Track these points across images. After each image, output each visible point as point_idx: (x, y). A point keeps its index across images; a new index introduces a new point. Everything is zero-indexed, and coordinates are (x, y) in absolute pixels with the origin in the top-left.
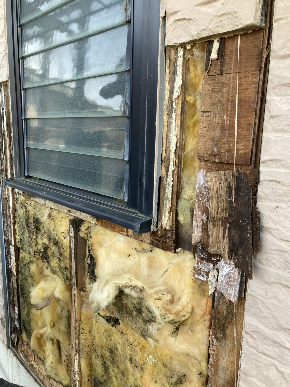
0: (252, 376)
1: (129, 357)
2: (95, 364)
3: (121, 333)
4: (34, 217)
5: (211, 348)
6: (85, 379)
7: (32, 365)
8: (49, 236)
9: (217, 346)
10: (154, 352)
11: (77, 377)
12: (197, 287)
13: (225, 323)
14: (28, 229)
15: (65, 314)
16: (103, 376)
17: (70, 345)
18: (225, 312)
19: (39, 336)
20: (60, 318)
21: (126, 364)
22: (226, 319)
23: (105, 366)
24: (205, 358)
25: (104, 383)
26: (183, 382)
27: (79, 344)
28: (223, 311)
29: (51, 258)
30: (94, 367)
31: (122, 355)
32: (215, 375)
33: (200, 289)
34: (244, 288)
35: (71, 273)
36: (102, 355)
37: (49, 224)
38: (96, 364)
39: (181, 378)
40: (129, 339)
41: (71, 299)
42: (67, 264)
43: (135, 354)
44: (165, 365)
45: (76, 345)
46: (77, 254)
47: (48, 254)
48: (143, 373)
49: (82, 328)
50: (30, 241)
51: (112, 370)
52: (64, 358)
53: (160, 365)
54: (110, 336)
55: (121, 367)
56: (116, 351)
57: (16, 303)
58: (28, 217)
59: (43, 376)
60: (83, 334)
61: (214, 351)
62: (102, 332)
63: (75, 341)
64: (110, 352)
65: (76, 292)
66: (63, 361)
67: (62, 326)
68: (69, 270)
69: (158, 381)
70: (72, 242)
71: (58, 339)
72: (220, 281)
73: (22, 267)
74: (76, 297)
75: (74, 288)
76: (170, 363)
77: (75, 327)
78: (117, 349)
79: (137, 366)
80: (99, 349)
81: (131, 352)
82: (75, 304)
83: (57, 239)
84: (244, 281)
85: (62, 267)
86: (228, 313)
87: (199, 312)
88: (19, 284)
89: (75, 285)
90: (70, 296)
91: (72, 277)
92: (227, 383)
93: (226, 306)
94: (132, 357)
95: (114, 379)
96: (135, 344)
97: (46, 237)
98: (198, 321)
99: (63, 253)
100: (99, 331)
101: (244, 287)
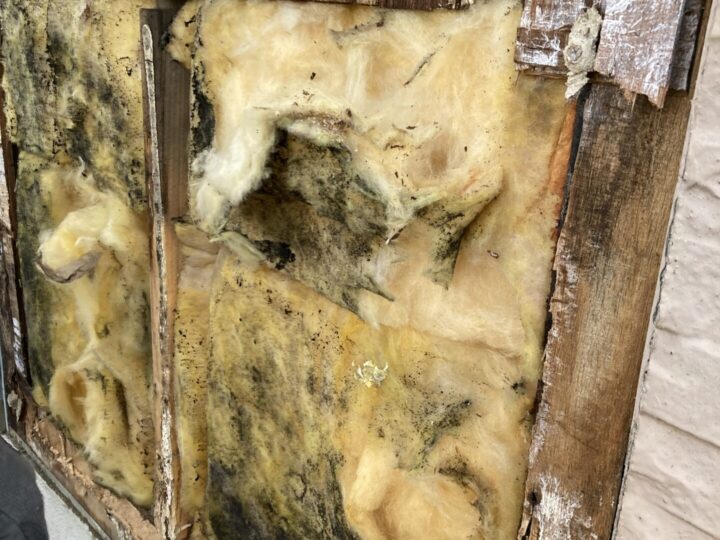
0: (696, 335)
1: (305, 376)
2: (214, 425)
3: (287, 312)
4: (48, 36)
5: (557, 295)
6: (190, 474)
7: (58, 466)
8: (87, 76)
9: (575, 284)
10: (381, 350)
11: (169, 473)
12: (523, 106)
13: (610, 200)
14: (35, 78)
15: (135, 303)
16: (234, 451)
17: (148, 387)
18: (614, 164)
19: (71, 382)
20: (123, 316)
21: (298, 402)
22: (615, 186)
23: (240, 423)
24: (535, 330)
25: (238, 470)
26: (461, 421)
27: (172, 380)
28: (605, 162)
29: (95, 143)
30: (211, 434)
31: (286, 380)
32: (563, 378)
33: (534, 108)
34: (689, 56)
35: (148, 175)
36: (232, 394)
37: (87, 39)
38: (218, 424)
39: (455, 410)
40: (306, 327)
41: (152, 255)
42: (136, 152)
43: (324, 363)
44: (408, 382)
45: (164, 383)
46: (163, 113)
47: (86, 133)
48: (344, 415)
49: (181, 333)
50: (40, 112)
51: (260, 428)
52: (136, 430)
53: (395, 383)
54: (254, 330)
55: (285, 414)
56: (270, 371)
57: (15, 307)
58: (33, 40)
59: (86, 487)
60: (182, 350)
61: (565, 302)
62: (233, 326)
63: (161, 372)
64: (255, 379)
65: (162, 229)
66: (134, 439)
67: (129, 338)
68: (143, 168)
69: (388, 431)
70: (150, 76)
71: (119, 376)
72: (609, 36)
73: (23, 199)
74: (163, 244)
75: (158, 217)
76: (426, 373)
77: (161, 335)
78: (272, 364)
79: (327, 398)
80: (224, 377)
81: (312, 363)
82: (160, 265)
83: (109, 82)
84: (693, 29)
85: (123, 164)
86: (625, 162)
87: (524, 189)
88: (20, 250)
89: (161, 207)
90: (147, 245)
91: (152, 187)
92: (602, 393)
93: (620, 144)
94: (316, 374)
95: (264, 452)
96: (323, 336)
97: (80, 82)
98: (520, 220)
99: (126, 118)
100: (224, 327)
101: (692, 51)
